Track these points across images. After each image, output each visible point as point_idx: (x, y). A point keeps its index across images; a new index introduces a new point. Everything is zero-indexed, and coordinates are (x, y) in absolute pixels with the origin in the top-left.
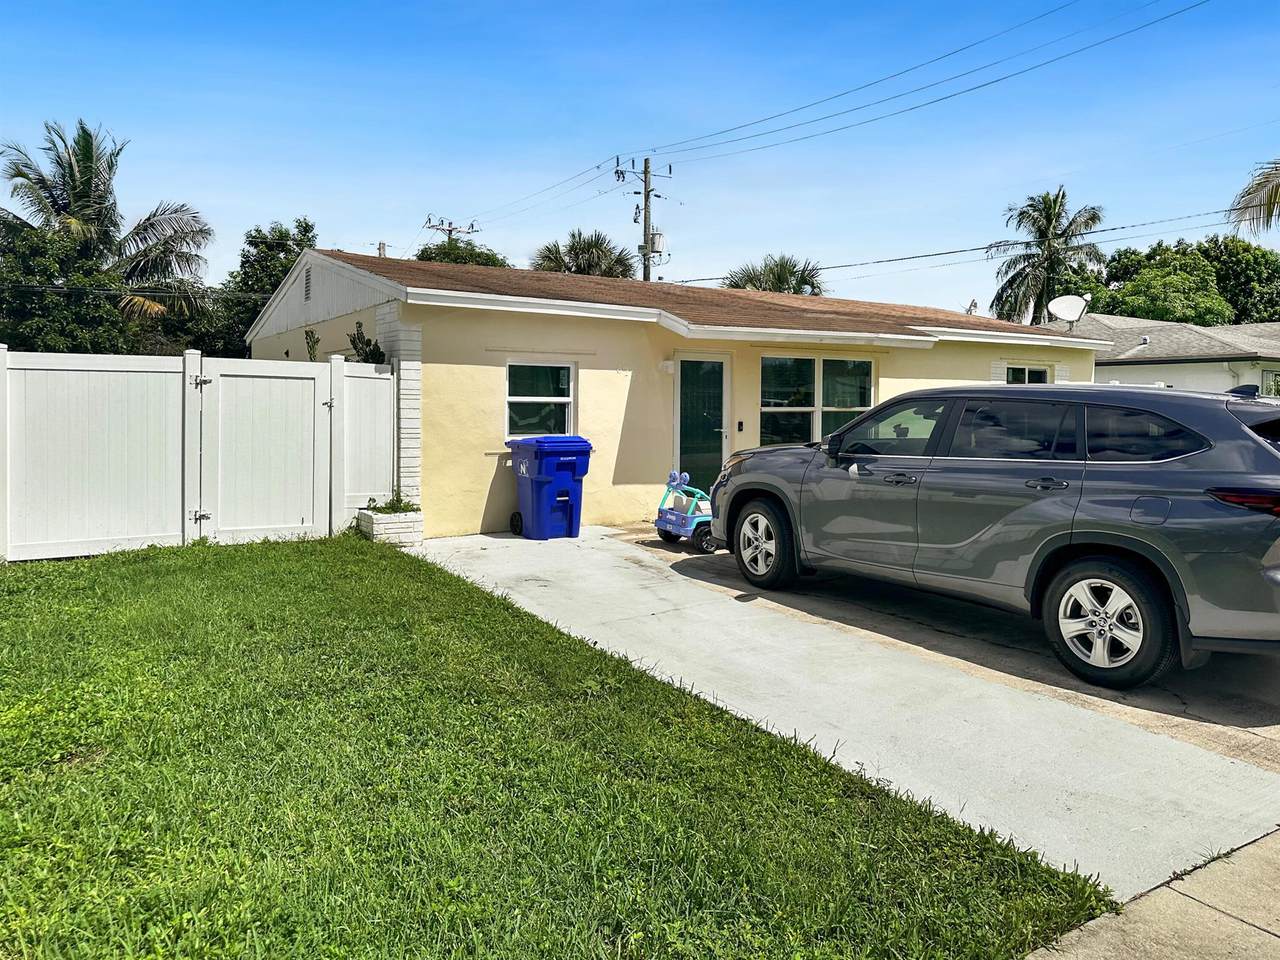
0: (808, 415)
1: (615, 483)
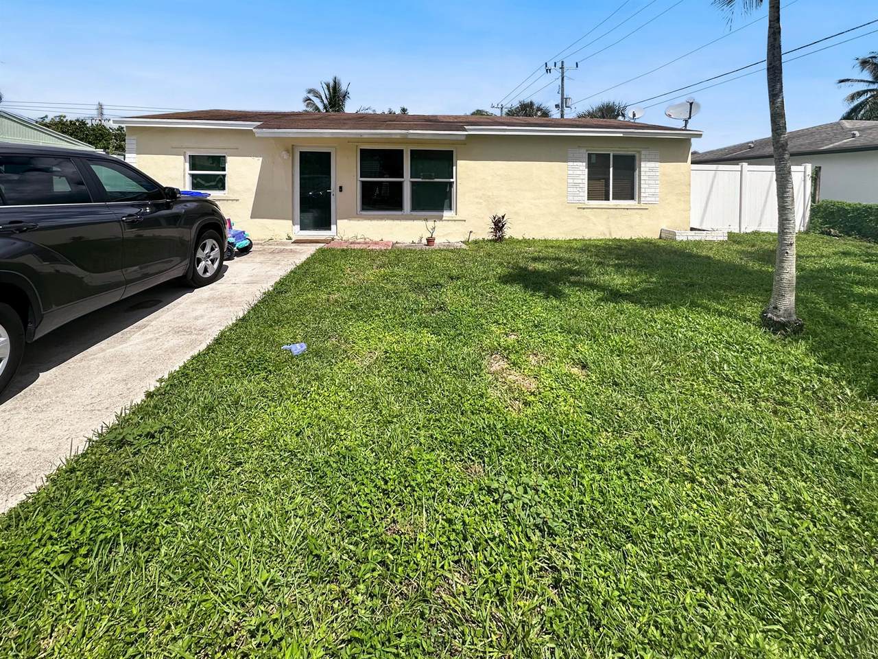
0: (401, 184)
1: (251, 218)
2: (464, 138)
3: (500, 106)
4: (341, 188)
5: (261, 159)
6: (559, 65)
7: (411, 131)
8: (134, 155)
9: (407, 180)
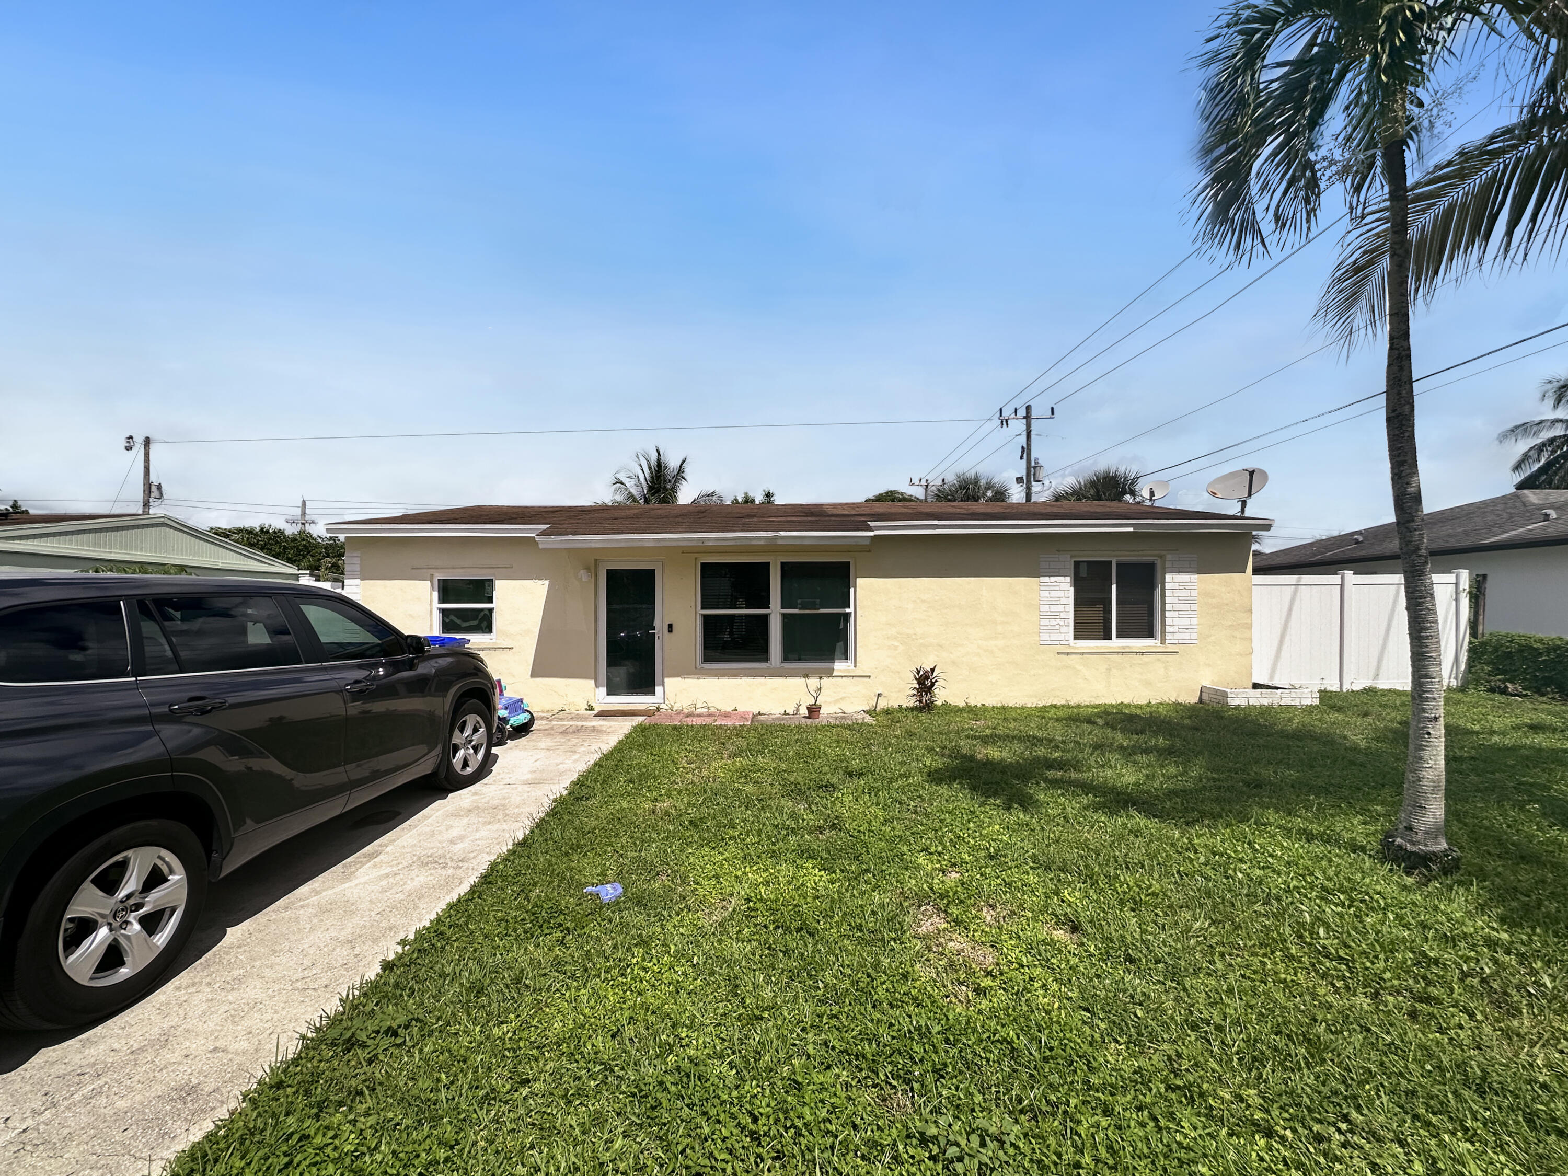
0: (765, 618)
1: (533, 676)
2: (868, 542)
3: (923, 482)
4: (670, 626)
5: (547, 582)
6: (1022, 413)
7: (782, 533)
8: (358, 581)
9: (775, 612)
